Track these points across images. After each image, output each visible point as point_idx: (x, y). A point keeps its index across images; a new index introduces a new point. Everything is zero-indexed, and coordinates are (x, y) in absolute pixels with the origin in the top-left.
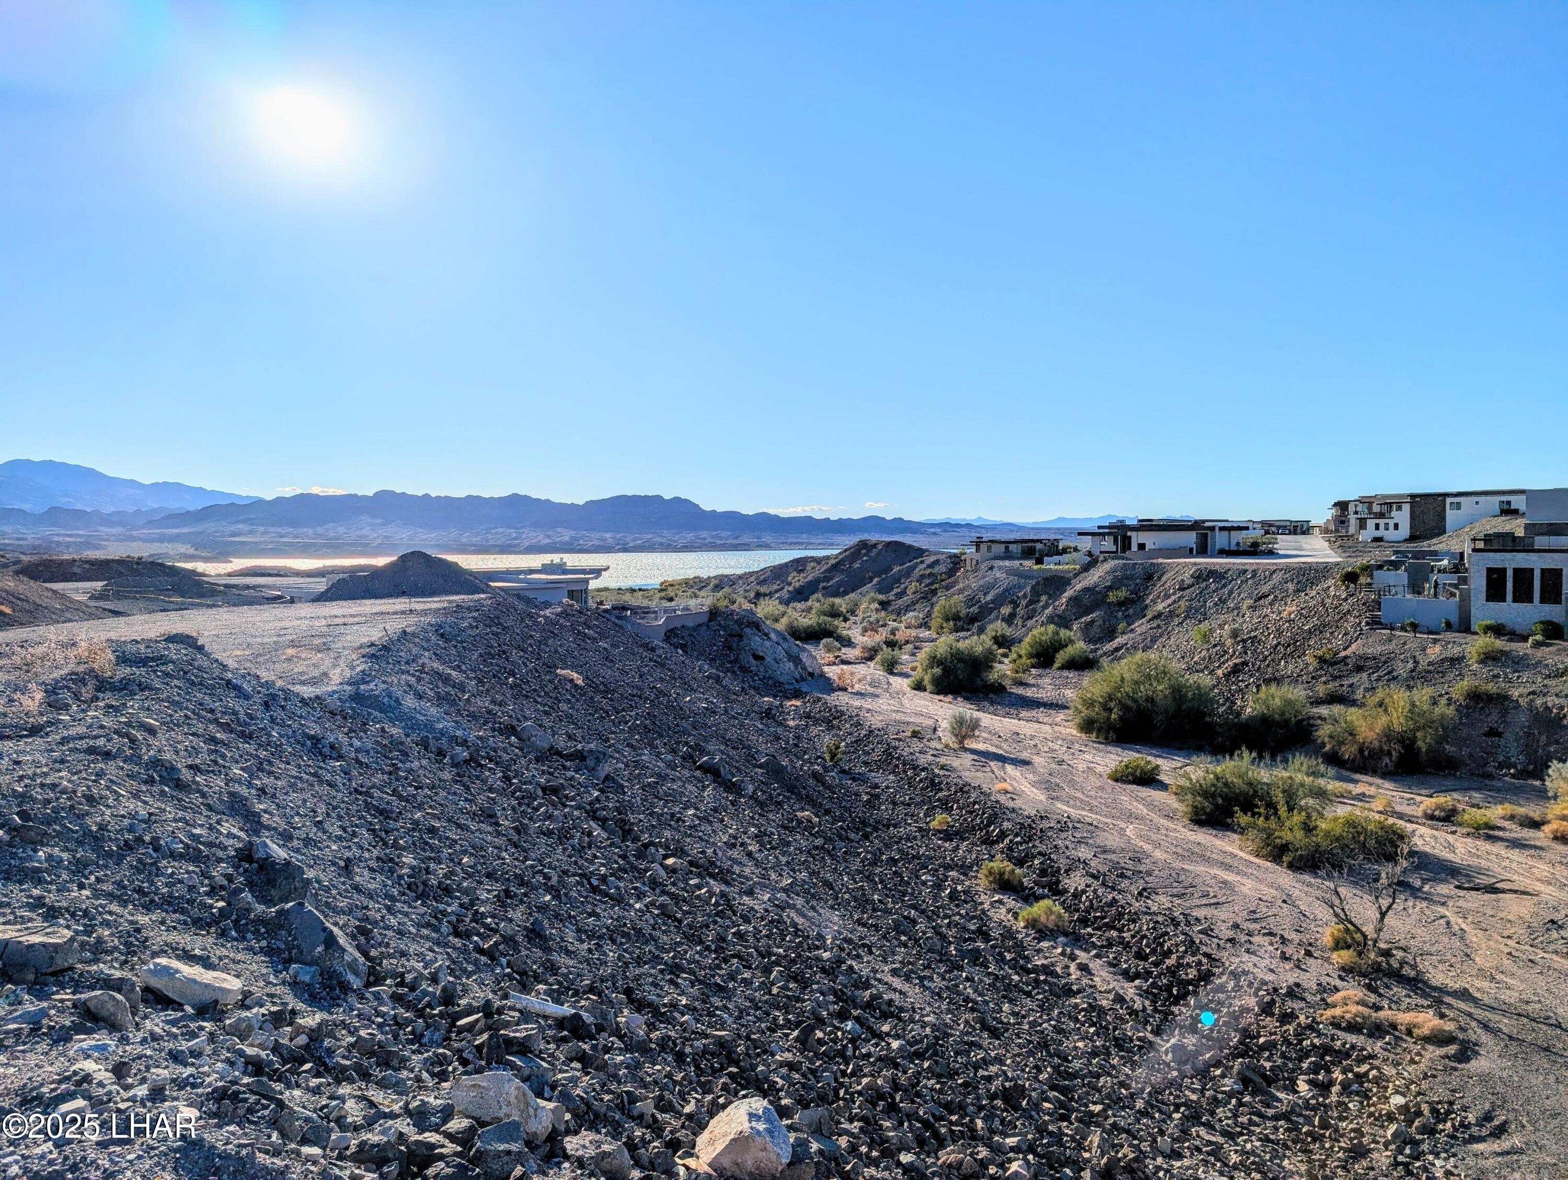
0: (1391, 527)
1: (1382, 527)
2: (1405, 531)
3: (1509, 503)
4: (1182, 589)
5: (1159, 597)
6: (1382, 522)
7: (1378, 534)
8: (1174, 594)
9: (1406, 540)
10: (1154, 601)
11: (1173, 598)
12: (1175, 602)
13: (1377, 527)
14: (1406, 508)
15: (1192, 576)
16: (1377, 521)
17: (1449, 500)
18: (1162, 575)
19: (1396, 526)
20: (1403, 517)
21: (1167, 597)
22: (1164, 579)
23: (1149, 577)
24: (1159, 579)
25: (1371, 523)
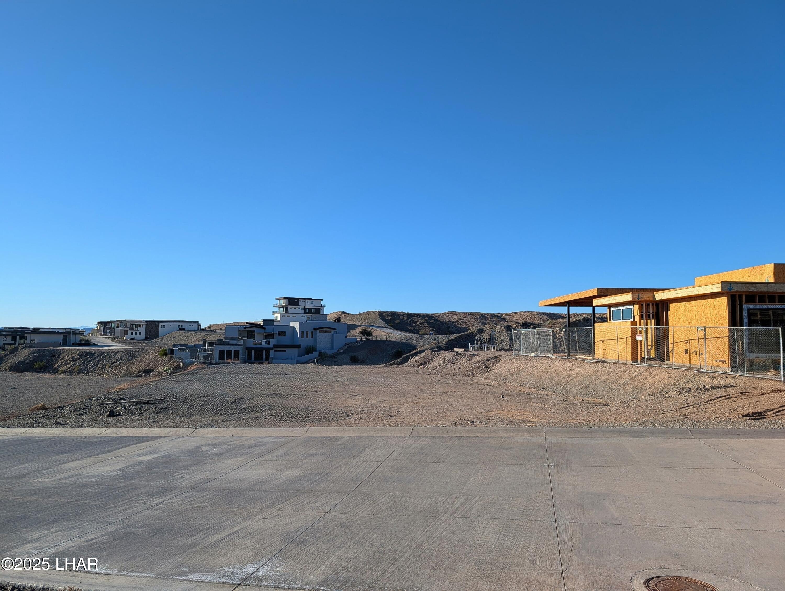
0: (138, 334)
1: (134, 334)
2: (143, 336)
3: (182, 326)
4: (73, 361)
5: (61, 364)
6: (134, 332)
7: (133, 337)
8: (70, 363)
9: (144, 340)
10: (59, 366)
11: (69, 365)
12: (71, 366)
13: (132, 334)
14: (144, 326)
15: (78, 355)
16: (132, 331)
17: (160, 324)
18: (60, 355)
19: (140, 334)
20: (143, 330)
21: (66, 364)
22: (61, 357)
23: (54, 356)
24: (59, 356)
25: (130, 332)
